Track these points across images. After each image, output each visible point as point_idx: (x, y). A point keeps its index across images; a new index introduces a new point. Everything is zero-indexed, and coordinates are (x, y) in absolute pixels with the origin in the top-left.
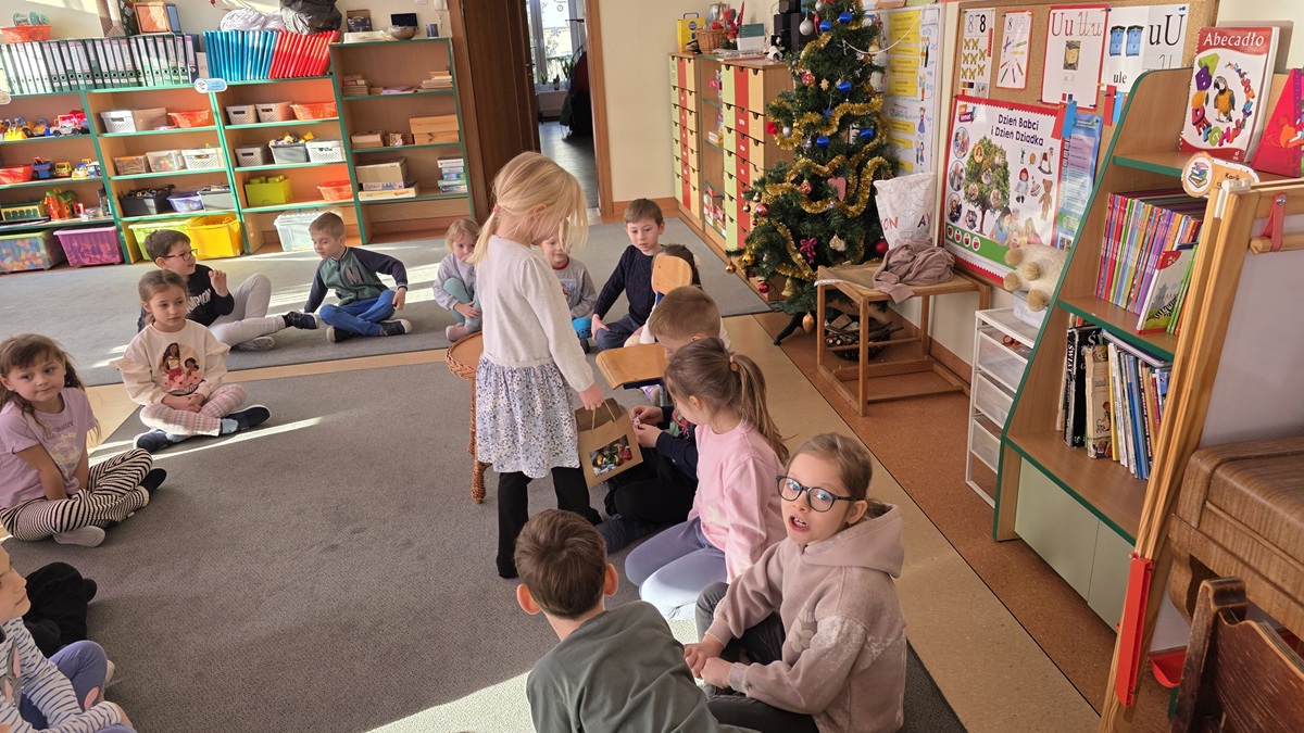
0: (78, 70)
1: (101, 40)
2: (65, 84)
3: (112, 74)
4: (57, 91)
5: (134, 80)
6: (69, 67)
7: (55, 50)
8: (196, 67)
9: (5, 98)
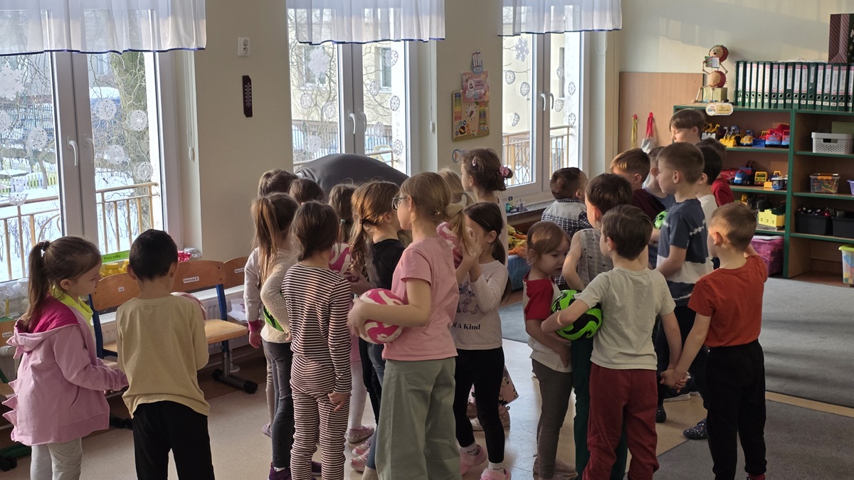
0: (796, 89)
1: (824, 65)
2: (781, 102)
3: (822, 97)
5: (842, 104)
6: (789, 87)
7: (782, 71)
9: (728, 109)
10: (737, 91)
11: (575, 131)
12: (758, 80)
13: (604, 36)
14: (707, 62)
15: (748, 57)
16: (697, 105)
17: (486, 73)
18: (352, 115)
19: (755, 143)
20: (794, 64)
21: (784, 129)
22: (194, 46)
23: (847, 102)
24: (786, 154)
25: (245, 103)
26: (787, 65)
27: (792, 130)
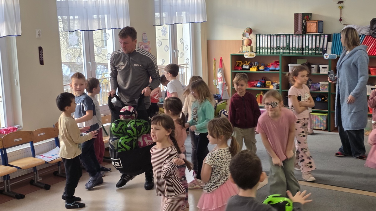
0: (281, 46)
1: (293, 35)
2: (275, 51)
3: (292, 49)
4: (272, 54)
5: (301, 52)
6: (278, 45)
7: (275, 38)
8: (326, 48)
9: (253, 55)
10: (257, 47)
11: (189, 66)
12: (265, 42)
13: (199, 25)
14: (244, 35)
15: (261, 33)
16: (241, 54)
17: (149, 42)
18: (90, 63)
19: (265, 69)
20: (280, 35)
21: (277, 63)
22: (16, 34)
23: (303, 50)
24: (278, 74)
25: (40, 59)
26: (277, 35)
27: (280, 63)
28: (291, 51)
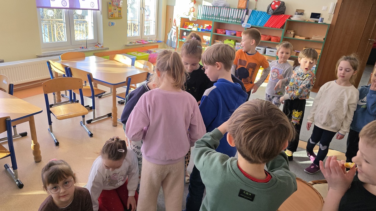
1: (223, 7)
2: (210, 18)
3: (222, 17)
4: (208, 20)
6: (213, 14)
7: (211, 9)
8: (244, 19)
9: (196, 19)
10: (198, 14)
12: (204, 11)
16: (187, 17)
20: (215, 6)
23: (228, 19)
27: (213, 27)
28: (220, 19)
